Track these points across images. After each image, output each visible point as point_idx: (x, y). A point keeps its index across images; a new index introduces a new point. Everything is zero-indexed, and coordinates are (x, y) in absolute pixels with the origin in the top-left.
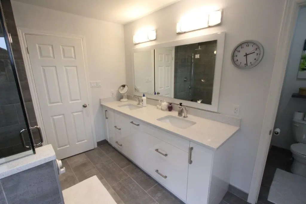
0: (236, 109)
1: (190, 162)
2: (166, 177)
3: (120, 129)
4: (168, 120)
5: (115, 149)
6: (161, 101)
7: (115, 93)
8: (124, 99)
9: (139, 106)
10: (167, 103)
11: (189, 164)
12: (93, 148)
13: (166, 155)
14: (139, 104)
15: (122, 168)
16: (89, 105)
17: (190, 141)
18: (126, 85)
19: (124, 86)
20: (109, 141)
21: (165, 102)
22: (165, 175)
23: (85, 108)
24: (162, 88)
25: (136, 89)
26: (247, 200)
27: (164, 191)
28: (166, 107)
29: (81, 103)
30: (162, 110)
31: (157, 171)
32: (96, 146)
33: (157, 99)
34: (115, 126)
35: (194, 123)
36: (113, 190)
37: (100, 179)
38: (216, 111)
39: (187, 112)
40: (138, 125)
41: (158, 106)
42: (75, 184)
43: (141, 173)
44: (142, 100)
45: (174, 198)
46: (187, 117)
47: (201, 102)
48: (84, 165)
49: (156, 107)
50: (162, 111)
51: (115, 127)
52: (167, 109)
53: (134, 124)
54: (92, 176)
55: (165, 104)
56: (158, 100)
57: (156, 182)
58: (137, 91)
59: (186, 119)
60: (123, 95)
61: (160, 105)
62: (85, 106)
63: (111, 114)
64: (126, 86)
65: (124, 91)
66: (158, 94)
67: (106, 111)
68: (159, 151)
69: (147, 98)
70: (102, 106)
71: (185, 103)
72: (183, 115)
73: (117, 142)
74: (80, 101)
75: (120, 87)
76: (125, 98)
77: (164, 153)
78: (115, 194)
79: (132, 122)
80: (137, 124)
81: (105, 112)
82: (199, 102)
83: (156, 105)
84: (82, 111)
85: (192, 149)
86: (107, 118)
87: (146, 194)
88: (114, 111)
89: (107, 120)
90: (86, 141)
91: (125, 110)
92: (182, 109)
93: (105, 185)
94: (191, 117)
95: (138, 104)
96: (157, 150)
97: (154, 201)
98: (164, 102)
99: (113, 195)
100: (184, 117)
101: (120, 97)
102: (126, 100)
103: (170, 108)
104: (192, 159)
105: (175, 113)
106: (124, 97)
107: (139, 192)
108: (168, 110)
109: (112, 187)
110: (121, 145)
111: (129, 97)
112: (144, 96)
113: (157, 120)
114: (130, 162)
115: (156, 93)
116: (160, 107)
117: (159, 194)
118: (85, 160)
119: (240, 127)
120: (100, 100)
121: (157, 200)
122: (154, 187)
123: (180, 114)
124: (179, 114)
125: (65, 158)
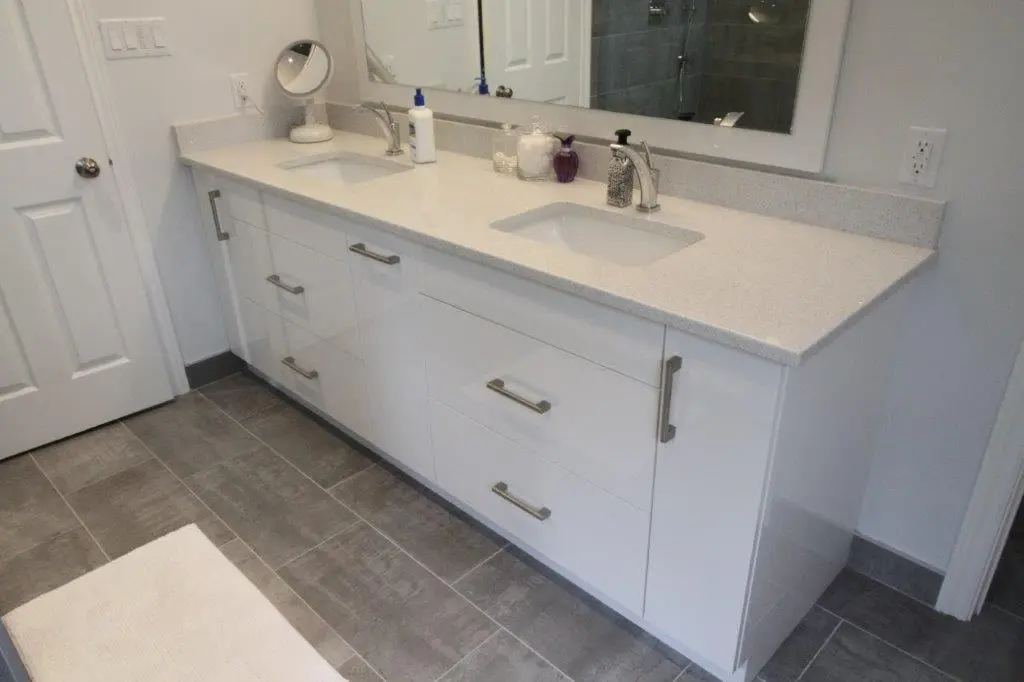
0: (926, 149)
1: (667, 432)
2: (544, 514)
3: (299, 290)
4: (553, 230)
5: (284, 400)
6: (513, 127)
7: (257, 92)
8: (313, 131)
9: (394, 159)
10: (549, 139)
11: (660, 444)
12: (171, 397)
13: (543, 407)
14: (394, 151)
15: (325, 485)
16: (111, 162)
17: (668, 324)
18: (317, 44)
19: (303, 49)
20: (248, 359)
21: (537, 133)
22: (539, 506)
23: (93, 181)
24: (523, 61)
25: (373, 69)
26: (934, 602)
27: (538, 579)
28: (544, 162)
29: (60, 150)
30: (520, 175)
31: (501, 488)
32: (184, 387)
33: (497, 121)
34: (271, 273)
35: (692, 237)
36: (287, 586)
37: (220, 538)
38: (815, 168)
39: (655, 182)
40: (393, 260)
41: (499, 156)
42: (90, 569)
43: (422, 503)
44: (412, 126)
45: (584, 609)
46: (656, 207)
47: (739, 124)
48: (129, 478)
49: (489, 164)
50: (522, 184)
51: (274, 279)
52: (548, 173)
53: (368, 255)
54: (175, 527)
55: (537, 144)
56: (498, 126)
57: (501, 541)
58: (380, 76)
59: (649, 217)
60: (303, 101)
61: (512, 148)
62: (88, 172)
63: (241, 209)
64: (315, 51)
65: (305, 79)
66: (504, 94)
67: (217, 194)
68: (509, 387)
69: (436, 116)
70: (187, 168)
71: (648, 130)
72: (636, 199)
73: (290, 361)
74: (56, 140)
75: (281, 57)
76: (318, 121)
77: (536, 399)
78: (294, 602)
79: (359, 248)
80: (388, 253)
81: (212, 201)
82: (728, 122)
83: (488, 156)
84: (77, 200)
85: (674, 364)
86: (225, 236)
87: (449, 594)
88: (263, 193)
89: (224, 242)
90: (124, 361)
91: (326, 186)
92: (631, 166)
93: (241, 564)
94: (676, 210)
95: (390, 153)
96: (497, 385)
97: (487, 625)
98: (528, 132)
99: (285, 607)
100: (642, 208)
101: (287, 119)
102: (323, 131)
103: (566, 167)
104: (674, 420)
105: (590, 193)
106: (309, 118)
107: (414, 586)
108: (554, 175)
109: (279, 572)
110: (314, 375)
111: (337, 118)
112: (419, 100)
113: (493, 226)
114: (364, 454)
115: (493, 89)
116: (512, 162)
117: (515, 594)
118: (132, 455)
119: (935, 248)
120: (173, 132)
121: (504, 620)
122: (491, 563)
123: (620, 191)
124: (611, 193)
125: (26, 453)
